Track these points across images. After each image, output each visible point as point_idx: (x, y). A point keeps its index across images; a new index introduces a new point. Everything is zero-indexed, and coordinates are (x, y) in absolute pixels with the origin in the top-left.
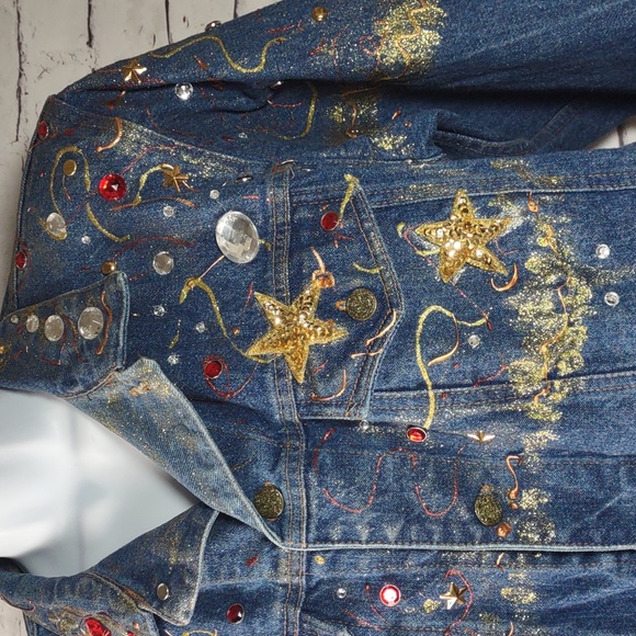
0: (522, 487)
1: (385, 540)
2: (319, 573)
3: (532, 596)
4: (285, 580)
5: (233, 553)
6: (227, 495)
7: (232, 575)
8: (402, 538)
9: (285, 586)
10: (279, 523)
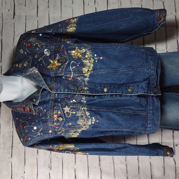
0: (85, 87)
1: (65, 91)
2: (56, 97)
3: (85, 102)
4: (51, 98)
5: (45, 95)
6: (44, 85)
7: (44, 98)
8: (67, 91)
9: (52, 99)
10: (51, 89)
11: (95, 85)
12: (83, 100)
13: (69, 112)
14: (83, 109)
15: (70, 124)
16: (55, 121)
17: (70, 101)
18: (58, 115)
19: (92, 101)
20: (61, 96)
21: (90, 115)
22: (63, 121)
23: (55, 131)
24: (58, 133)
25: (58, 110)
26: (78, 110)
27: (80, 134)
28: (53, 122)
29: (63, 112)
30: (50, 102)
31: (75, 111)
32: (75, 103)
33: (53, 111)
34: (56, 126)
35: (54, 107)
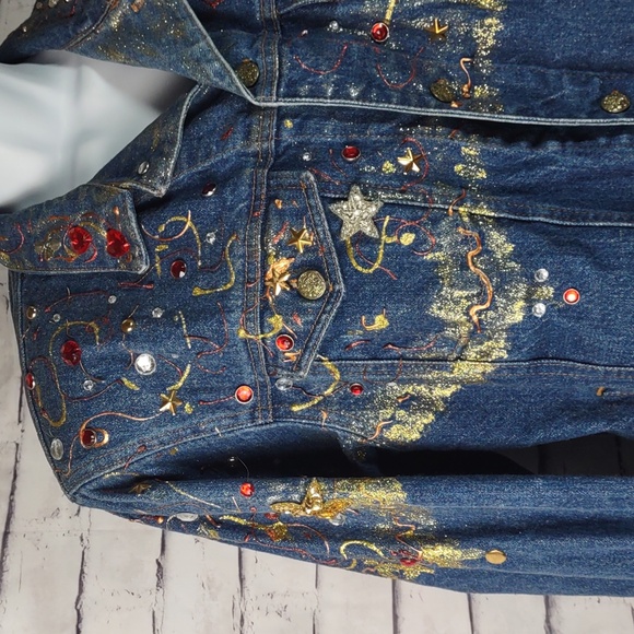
0: (473, 84)
1: (348, 97)
2: (287, 138)
4: (255, 147)
5: (211, 133)
6: (209, 61)
7: (208, 156)
8: (363, 97)
9: (256, 155)
10: (253, 88)
11: (543, 78)
12: (462, 160)
13: (375, 235)
14: (471, 216)
15: (380, 322)
16: (279, 301)
17: (378, 164)
18: (299, 261)
19: (531, 169)
20: (320, 131)
22: (329, 297)
23: (275, 391)
24: (296, 409)
26: (435, 221)
27: (439, 415)
28: (266, 310)
29: (336, 234)
30: (248, 171)
31: (411, 230)
32: (413, 177)
33: (264, 232)
34: (282, 336)
35: (271, 199)
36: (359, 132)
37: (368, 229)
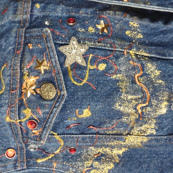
12: (130, 28)
13: (84, 64)
14: (136, 55)
15: (87, 113)
16: (29, 101)
18: (41, 78)
20: (55, 10)
21: (162, 77)
22: (58, 98)
23: (28, 152)
24: (39, 161)
25: (42, 52)
26: (117, 58)
27: (116, 165)
28: (21, 105)
29: (62, 64)
30: (15, 30)
31: (104, 62)
32: (104, 36)
33: (22, 62)
35: (26, 44)
36: (75, 12)
37: (80, 61)
